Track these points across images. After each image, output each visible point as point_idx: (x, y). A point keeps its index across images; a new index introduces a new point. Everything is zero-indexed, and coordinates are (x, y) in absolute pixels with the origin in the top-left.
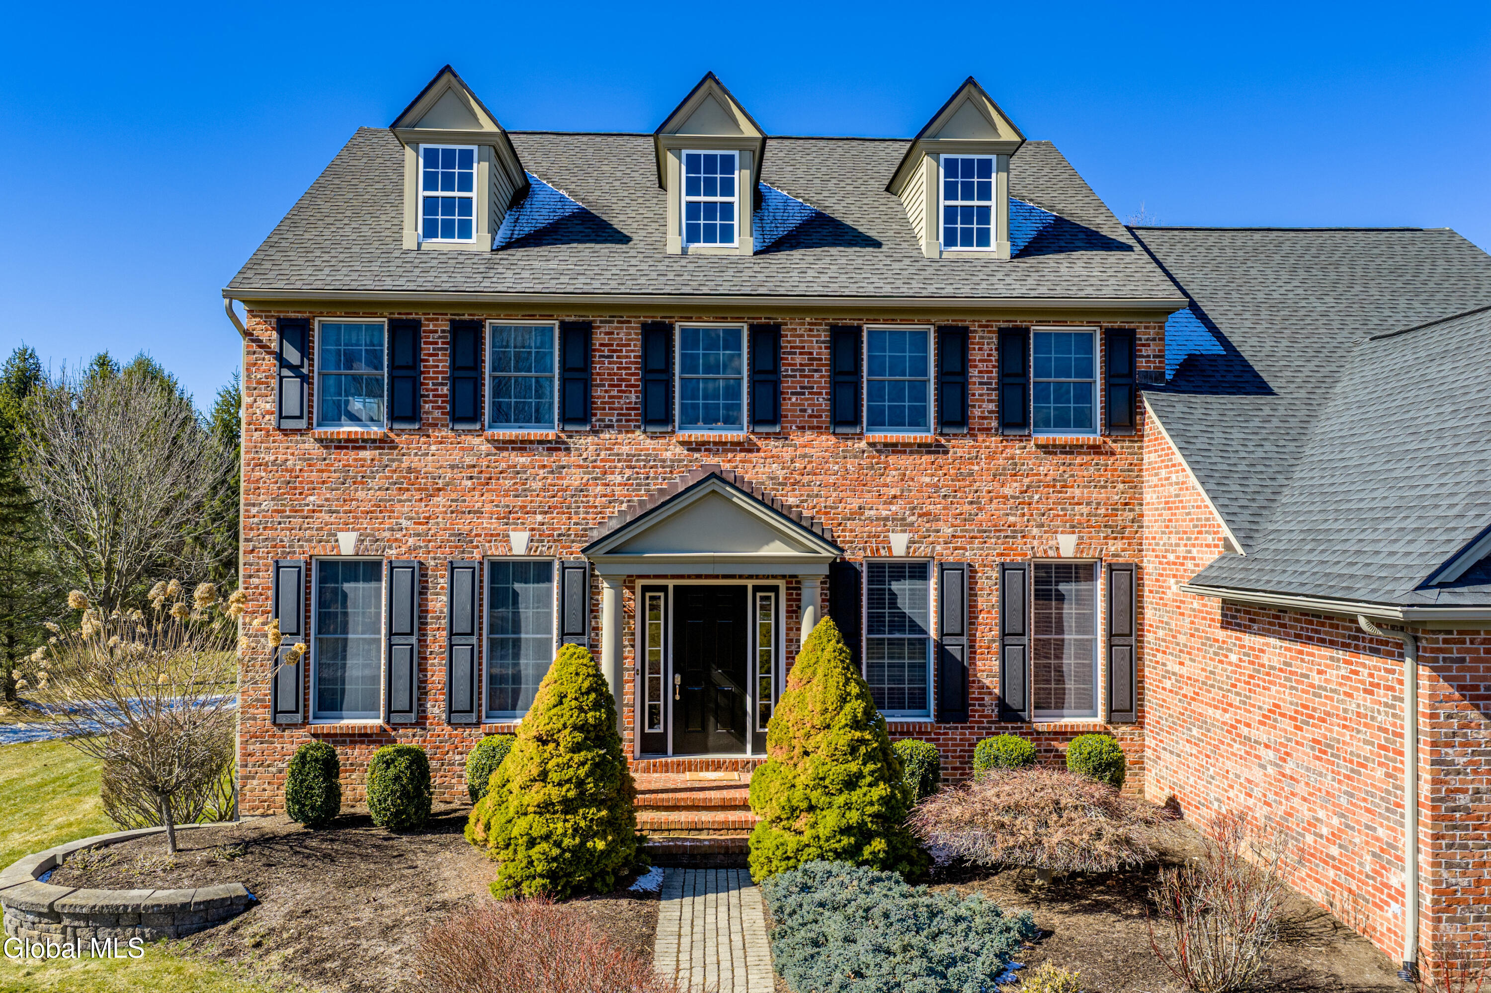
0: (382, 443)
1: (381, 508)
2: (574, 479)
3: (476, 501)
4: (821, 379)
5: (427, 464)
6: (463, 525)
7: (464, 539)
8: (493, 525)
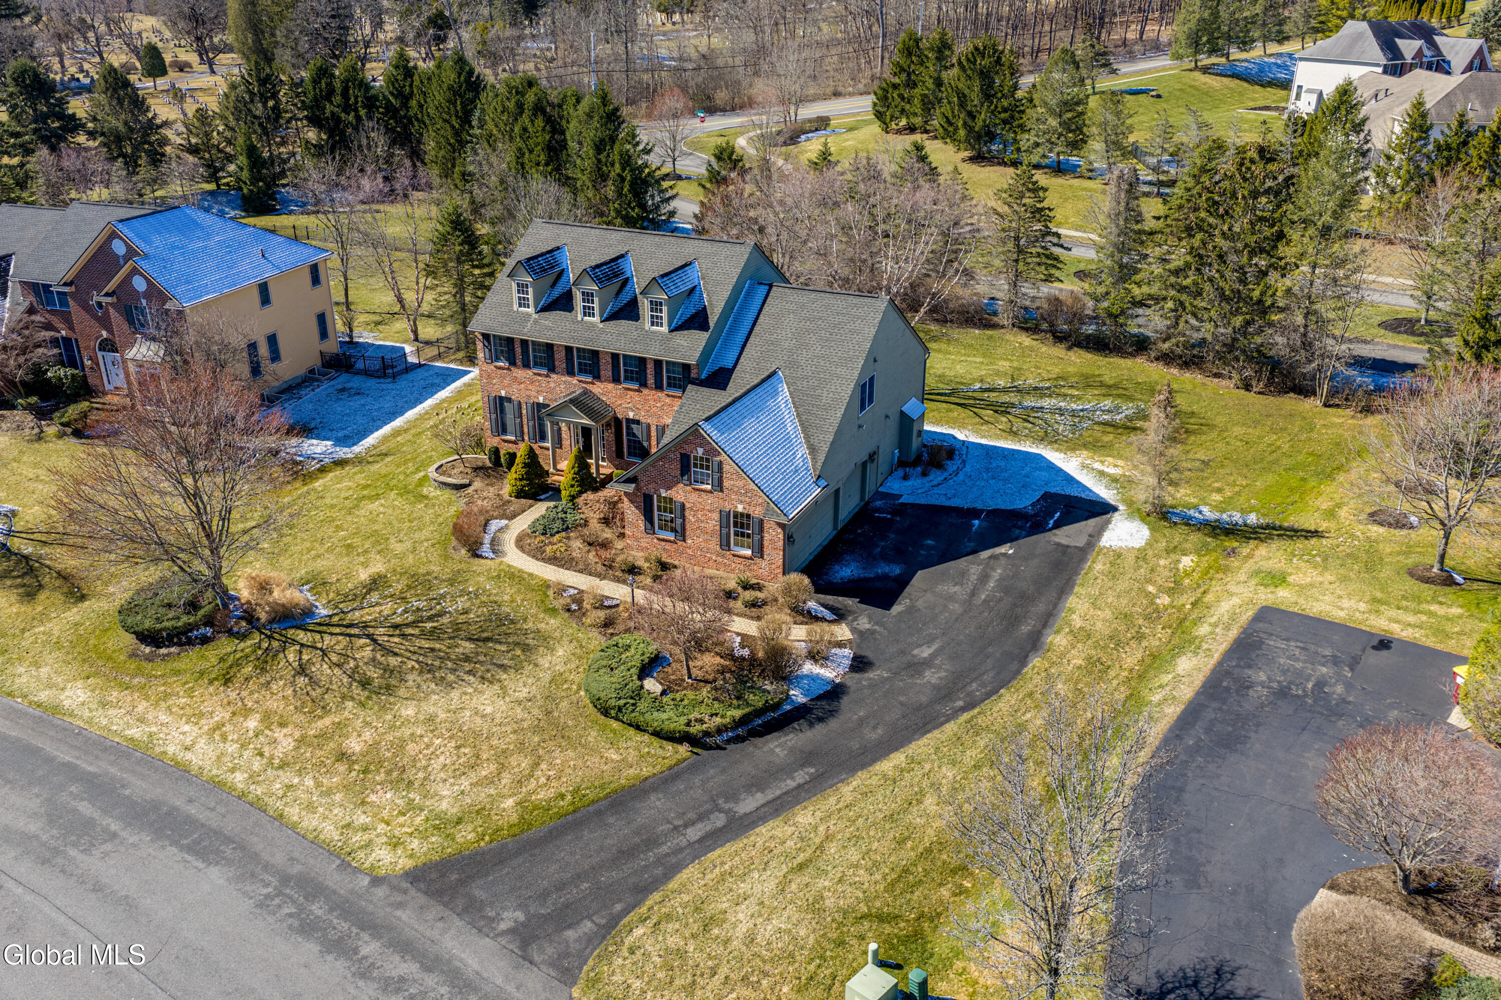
0: (508, 369)
1: (510, 385)
2: (552, 385)
3: (530, 387)
4: (610, 367)
5: (518, 376)
6: (528, 393)
7: (529, 396)
8: (534, 393)
